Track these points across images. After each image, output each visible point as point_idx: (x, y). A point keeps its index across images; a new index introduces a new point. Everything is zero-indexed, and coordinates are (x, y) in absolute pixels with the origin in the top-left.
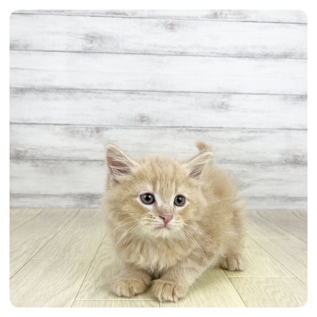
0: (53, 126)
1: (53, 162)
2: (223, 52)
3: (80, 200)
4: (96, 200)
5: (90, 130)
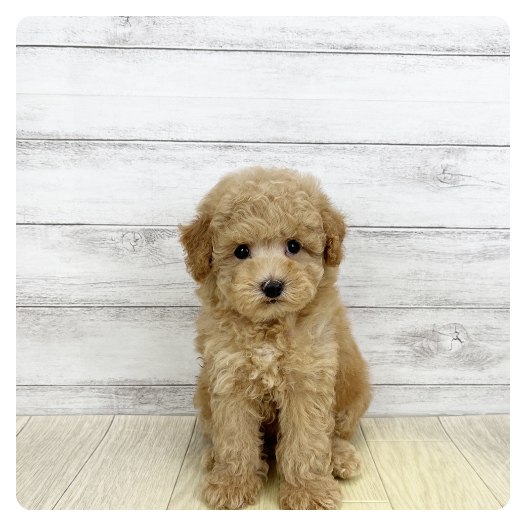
3: (114, 395)
4: (151, 396)
5: (130, 236)
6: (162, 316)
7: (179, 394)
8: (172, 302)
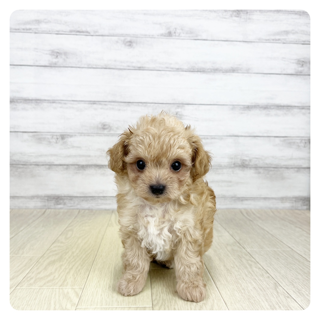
0: (21, 133)
1: (21, 166)
2: (177, 67)
3: (46, 201)
4: (61, 201)
5: (55, 137)
6: (67, 169)
7: (73, 200)
8: (71, 163)
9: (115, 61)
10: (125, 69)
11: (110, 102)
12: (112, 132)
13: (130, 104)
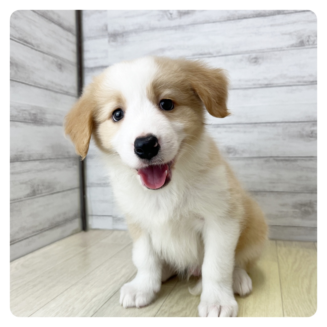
9: (240, 80)
10: (250, 88)
11: (234, 124)
12: (237, 156)
13: (257, 125)
